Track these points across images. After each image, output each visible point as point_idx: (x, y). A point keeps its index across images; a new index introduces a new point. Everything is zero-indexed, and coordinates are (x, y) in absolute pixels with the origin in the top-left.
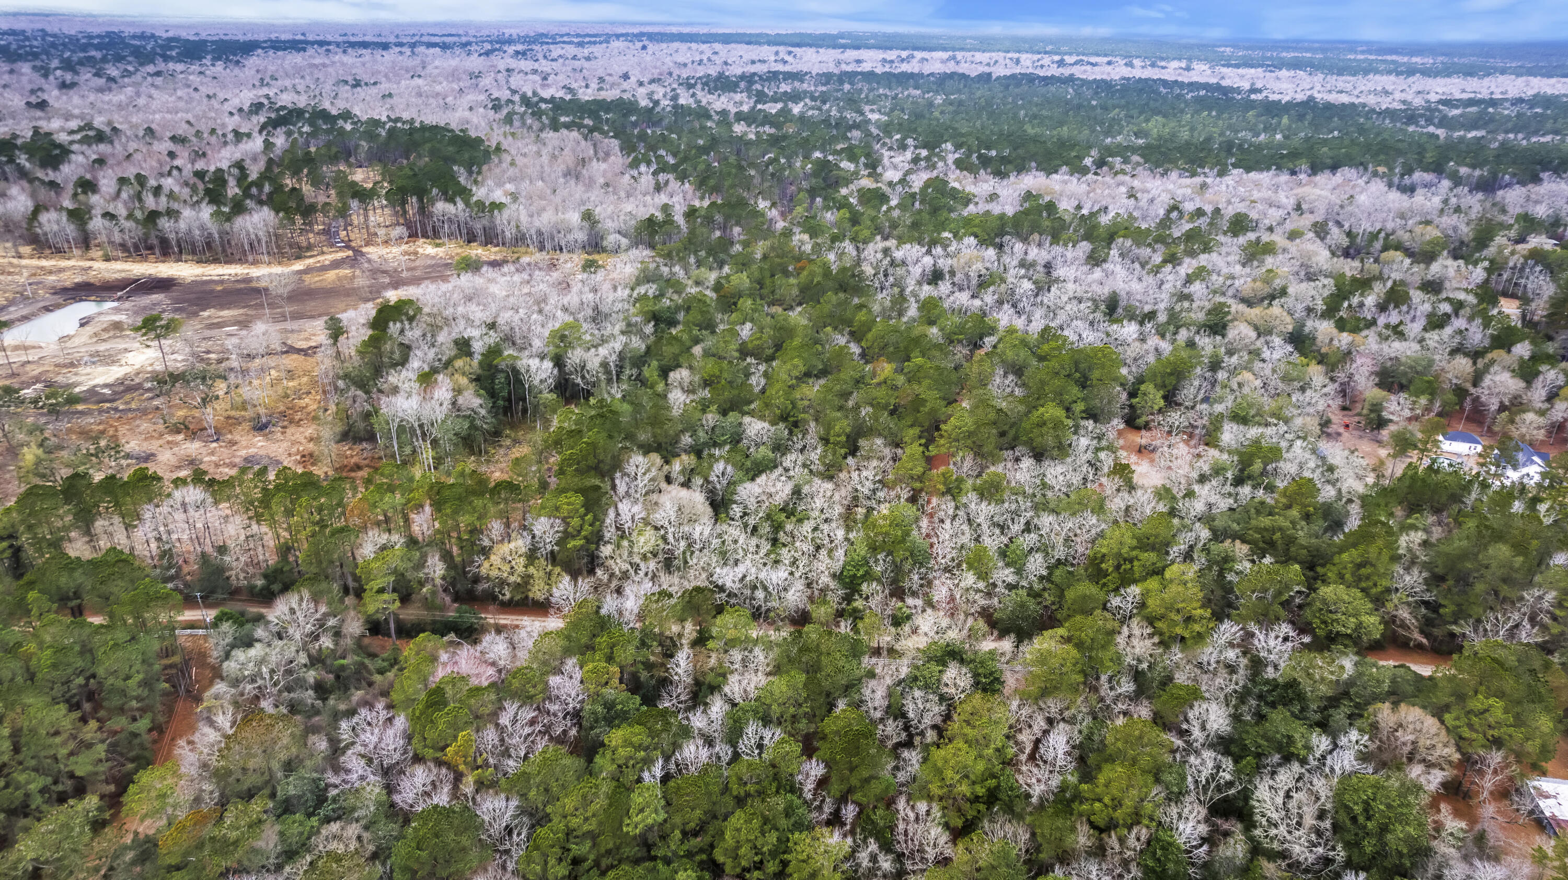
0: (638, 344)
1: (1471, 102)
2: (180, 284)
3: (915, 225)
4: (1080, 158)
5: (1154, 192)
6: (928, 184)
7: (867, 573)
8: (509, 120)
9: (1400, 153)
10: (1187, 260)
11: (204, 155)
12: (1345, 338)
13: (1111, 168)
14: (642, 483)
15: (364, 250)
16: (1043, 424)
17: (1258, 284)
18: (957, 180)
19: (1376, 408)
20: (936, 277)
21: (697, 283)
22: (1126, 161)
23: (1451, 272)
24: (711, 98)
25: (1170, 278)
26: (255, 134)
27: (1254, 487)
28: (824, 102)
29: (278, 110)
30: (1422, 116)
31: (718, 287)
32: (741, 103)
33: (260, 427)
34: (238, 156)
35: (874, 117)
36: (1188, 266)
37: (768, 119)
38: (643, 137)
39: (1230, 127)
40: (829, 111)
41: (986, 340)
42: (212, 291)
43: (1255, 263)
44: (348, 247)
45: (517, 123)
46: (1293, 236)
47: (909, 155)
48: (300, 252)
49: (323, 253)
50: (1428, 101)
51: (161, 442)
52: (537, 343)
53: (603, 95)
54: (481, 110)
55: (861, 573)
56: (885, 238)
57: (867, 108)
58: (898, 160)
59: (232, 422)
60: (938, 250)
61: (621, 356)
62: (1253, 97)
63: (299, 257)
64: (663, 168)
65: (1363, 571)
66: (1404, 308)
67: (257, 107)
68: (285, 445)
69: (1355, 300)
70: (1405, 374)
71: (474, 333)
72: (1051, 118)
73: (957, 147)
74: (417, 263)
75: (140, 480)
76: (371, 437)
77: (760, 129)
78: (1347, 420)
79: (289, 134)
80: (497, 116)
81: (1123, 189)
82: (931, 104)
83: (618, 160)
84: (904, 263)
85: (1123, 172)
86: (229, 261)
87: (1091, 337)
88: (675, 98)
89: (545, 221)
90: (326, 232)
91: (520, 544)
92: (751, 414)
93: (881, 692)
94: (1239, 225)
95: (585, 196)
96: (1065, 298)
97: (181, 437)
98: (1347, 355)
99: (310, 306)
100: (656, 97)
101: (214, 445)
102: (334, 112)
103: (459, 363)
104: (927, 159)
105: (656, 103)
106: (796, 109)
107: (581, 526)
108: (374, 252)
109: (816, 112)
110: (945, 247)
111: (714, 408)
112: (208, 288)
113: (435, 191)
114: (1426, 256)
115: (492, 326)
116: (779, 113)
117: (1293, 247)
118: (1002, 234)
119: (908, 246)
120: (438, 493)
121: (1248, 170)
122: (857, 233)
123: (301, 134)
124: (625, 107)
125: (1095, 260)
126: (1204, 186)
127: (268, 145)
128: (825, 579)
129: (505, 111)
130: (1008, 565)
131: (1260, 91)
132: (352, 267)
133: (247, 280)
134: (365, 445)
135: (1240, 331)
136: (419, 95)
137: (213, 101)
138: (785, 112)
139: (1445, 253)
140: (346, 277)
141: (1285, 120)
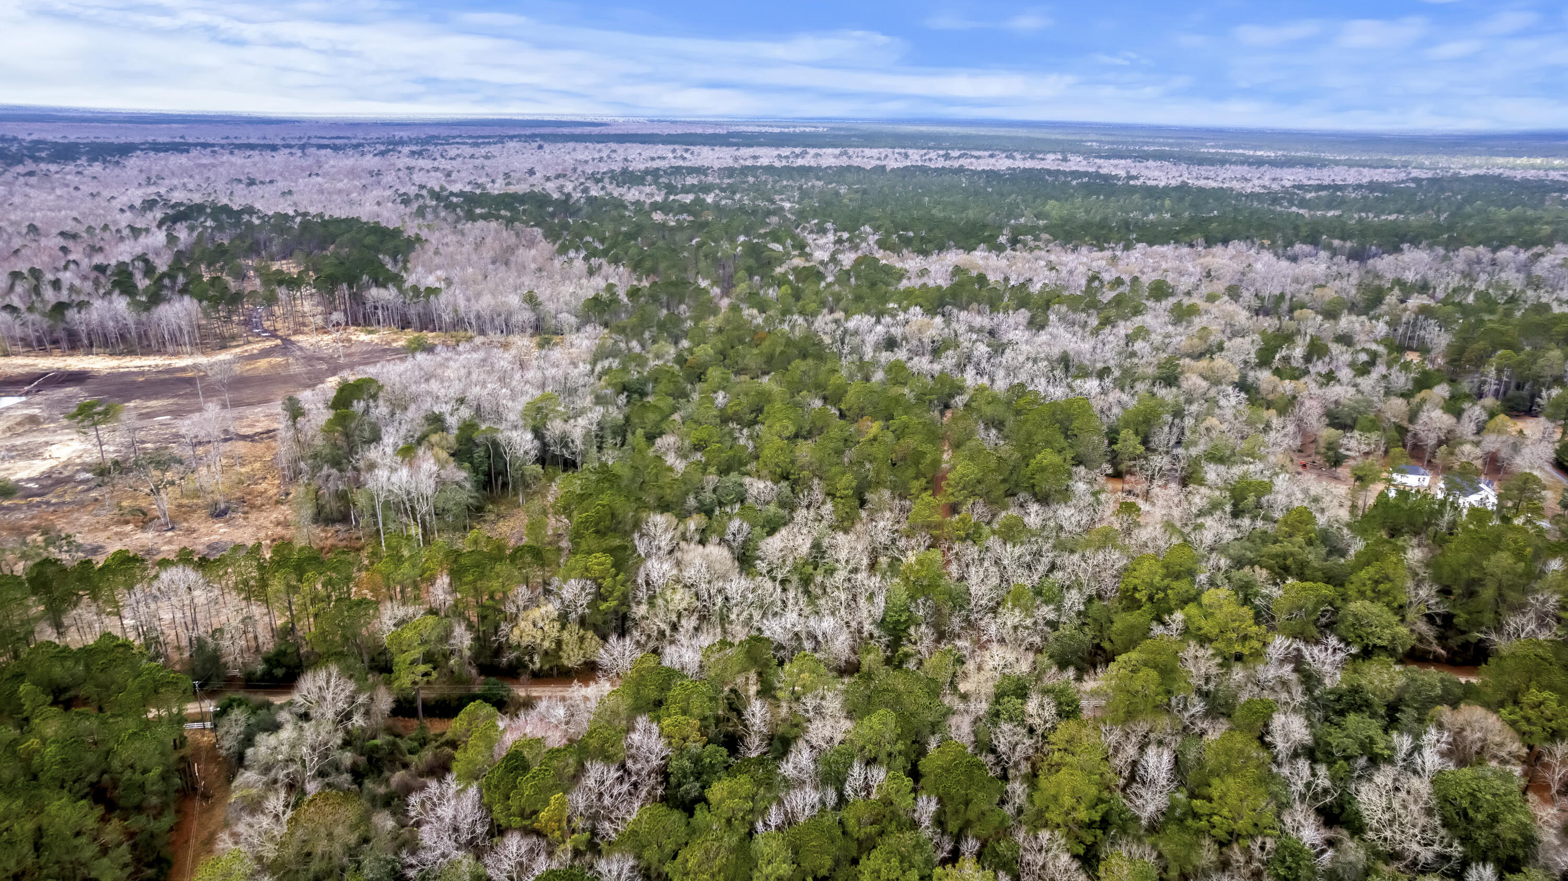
0: (616, 414)
1: (1320, 188)
2: (93, 377)
3: (858, 298)
4: (994, 237)
5: (1071, 265)
6: (858, 262)
7: (910, 618)
8: (421, 212)
9: (1277, 229)
10: (1121, 323)
11: (101, 249)
12: (1288, 386)
13: (1025, 245)
14: (664, 542)
15: (293, 338)
16: (1043, 469)
17: (1196, 341)
18: (885, 258)
19: (1332, 446)
20: (891, 344)
21: (657, 357)
22: (1037, 238)
23: (1357, 326)
24: (623, 190)
25: (1111, 338)
26: (154, 229)
27: (1254, 518)
28: (734, 193)
29: (173, 207)
30: (1284, 198)
31: (680, 360)
32: (652, 195)
33: (219, 514)
34: (139, 250)
35: (787, 205)
36: (1124, 328)
37: (684, 208)
38: (565, 226)
39: (1121, 209)
40: (741, 200)
41: (958, 399)
42: (134, 383)
43: (1184, 323)
44: (277, 337)
45: (429, 216)
46: (1211, 298)
47: (831, 237)
48: (223, 343)
49: (249, 343)
50: (1283, 187)
51: (107, 534)
52: (512, 417)
53: (512, 189)
54: (390, 204)
55: (903, 618)
56: (832, 311)
57: (777, 197)
58: (821, 242)
59: (185, 511)
60: (887, 319)
61: (601, 426)
62: (1132, 182)
63: (223, 347)
64: (592, 253)
65: (1381, 587)
66: (1327, 359)
67: (150, 204)
68: (250, 530)
69: (1284, 352)
70: (1350, 415)
71: (445, 409)
72: (953, 204)
73: (876, 229)
74: (353, 349)
75: (122, 563)
76: (344, 518)
77: (681, 217)
78: (1303, 461)
79: (192, 229)
80: (408, 210)
81: (1043, 263)
82: (837, 194)
83: (545, 247)
84: (856, 333)
85: (1037, 247)
86: (147, 351)
87: (1058, 393)
88: (586, 190)
89: (485, 303)
90: (246, 323)
91: (551, 608)
92: (748, 474)
93: (966, 728)
94: (1160, 291)
95: (518, 282)
96: (1021, 359)
97: (130, 527)
98: (1293, 399)
99: (246, 393)
100: (566, 191)
101: (170, 534)
102: (235, 208)
103: (434, 438)
104: (850, 240)
105: (569, 196)
106: (710, 199)
107: (614, 586)
108: (305, 340)
109: (729, 202)
110: (894, 316)
111: (713, 469)
112: (128, 379)
113: (365, 278)
114: (1331, 314)
115: (461, 401)
116: (695, 202)
117: (1214, 309)
118: (942, 305)
119: (857, 317)
120: (455, 561)
121: (1151, 244)
122: (803, 306)
123: (206, 228)
124: (540, 200)
125: (1036, 325)
126: (1114, 258)
127: (172, 239)
128: (868, 627)
129: (415, 206)
130: (1047, 602)
131: (1136, 178)
132: (284, 355)
133: (170, 370)
134: (338, 526)
135: (1193, 381)
136: (321, 192)
137: (97, 199)
138: (698, 202)
139: (1346, 311)
140: (279, 365)
141: (1167, 202)
